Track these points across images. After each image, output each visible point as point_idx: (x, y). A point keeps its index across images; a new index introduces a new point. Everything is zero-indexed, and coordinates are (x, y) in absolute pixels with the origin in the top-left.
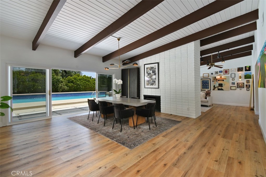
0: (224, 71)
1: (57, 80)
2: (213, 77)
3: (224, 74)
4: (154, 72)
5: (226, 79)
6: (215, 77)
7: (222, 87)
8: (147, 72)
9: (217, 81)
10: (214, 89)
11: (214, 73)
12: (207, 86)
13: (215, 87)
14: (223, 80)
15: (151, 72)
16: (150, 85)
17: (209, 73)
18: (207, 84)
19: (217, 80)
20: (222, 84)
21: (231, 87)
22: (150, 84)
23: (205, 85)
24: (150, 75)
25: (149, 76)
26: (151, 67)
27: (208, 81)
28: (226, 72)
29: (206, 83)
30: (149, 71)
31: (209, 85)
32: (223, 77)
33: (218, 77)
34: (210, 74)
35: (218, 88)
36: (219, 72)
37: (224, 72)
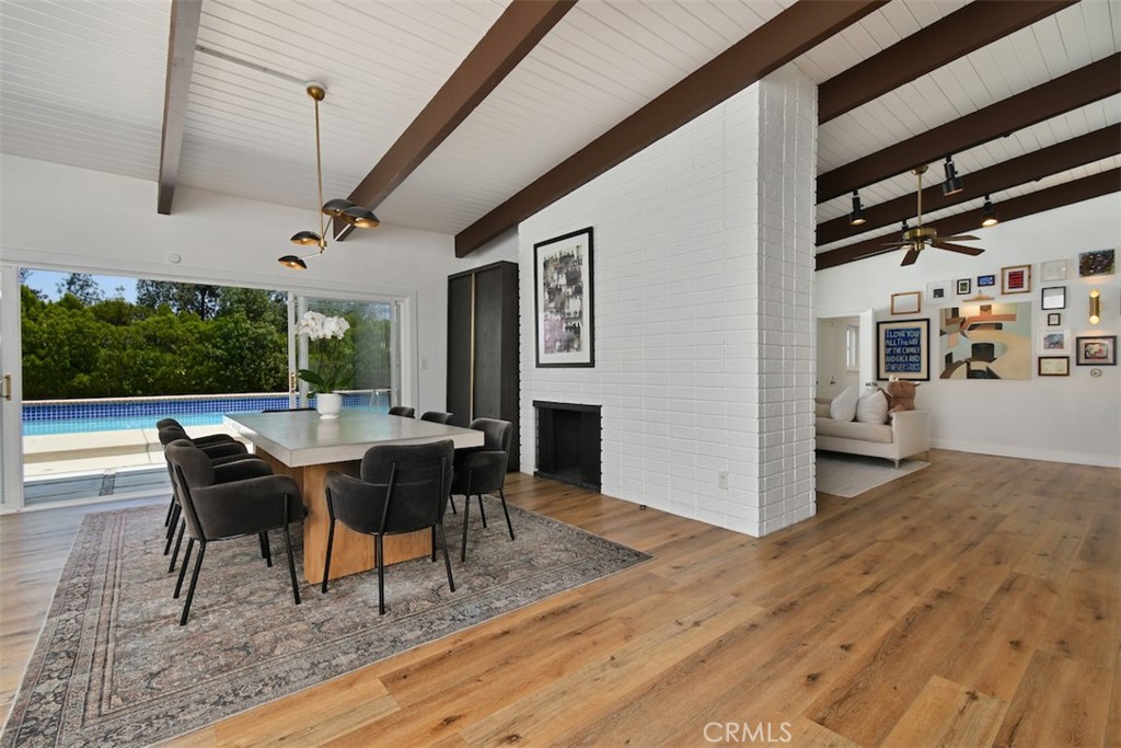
0: (1003, 275)
1: (255, 339)
2: (941, 310)
3: (1003, 293)
4: (573, 279)
5: (1012, 318)
6: (955, 311)
7: (992, 359)
8: (546, 284)
9: (966, 331)
10: (945, 375)
11: (949, 291)
12: (912, 359)
13: (954, 361)
14: (999, 327)
15: (563, 281)
16: (560, 350)
17: (922, 288)
18: (913, 350)
19: (962, 324)
20: (993, 345)
21: (1040, 358)
22: (558, 344)
23: (899, 351)
24: (557, 298)
25: (552, 305)
26: (563, 254)
27: (918, 329)
28: (1016, 280)
29: (906, 343)
30: (555, 277)
31: (919, 354)
32: (997, 308)
33: (970, 310)
34: (928, 295)
35: (968, 365)
36: (974, 283)
37: (1003, 281)
